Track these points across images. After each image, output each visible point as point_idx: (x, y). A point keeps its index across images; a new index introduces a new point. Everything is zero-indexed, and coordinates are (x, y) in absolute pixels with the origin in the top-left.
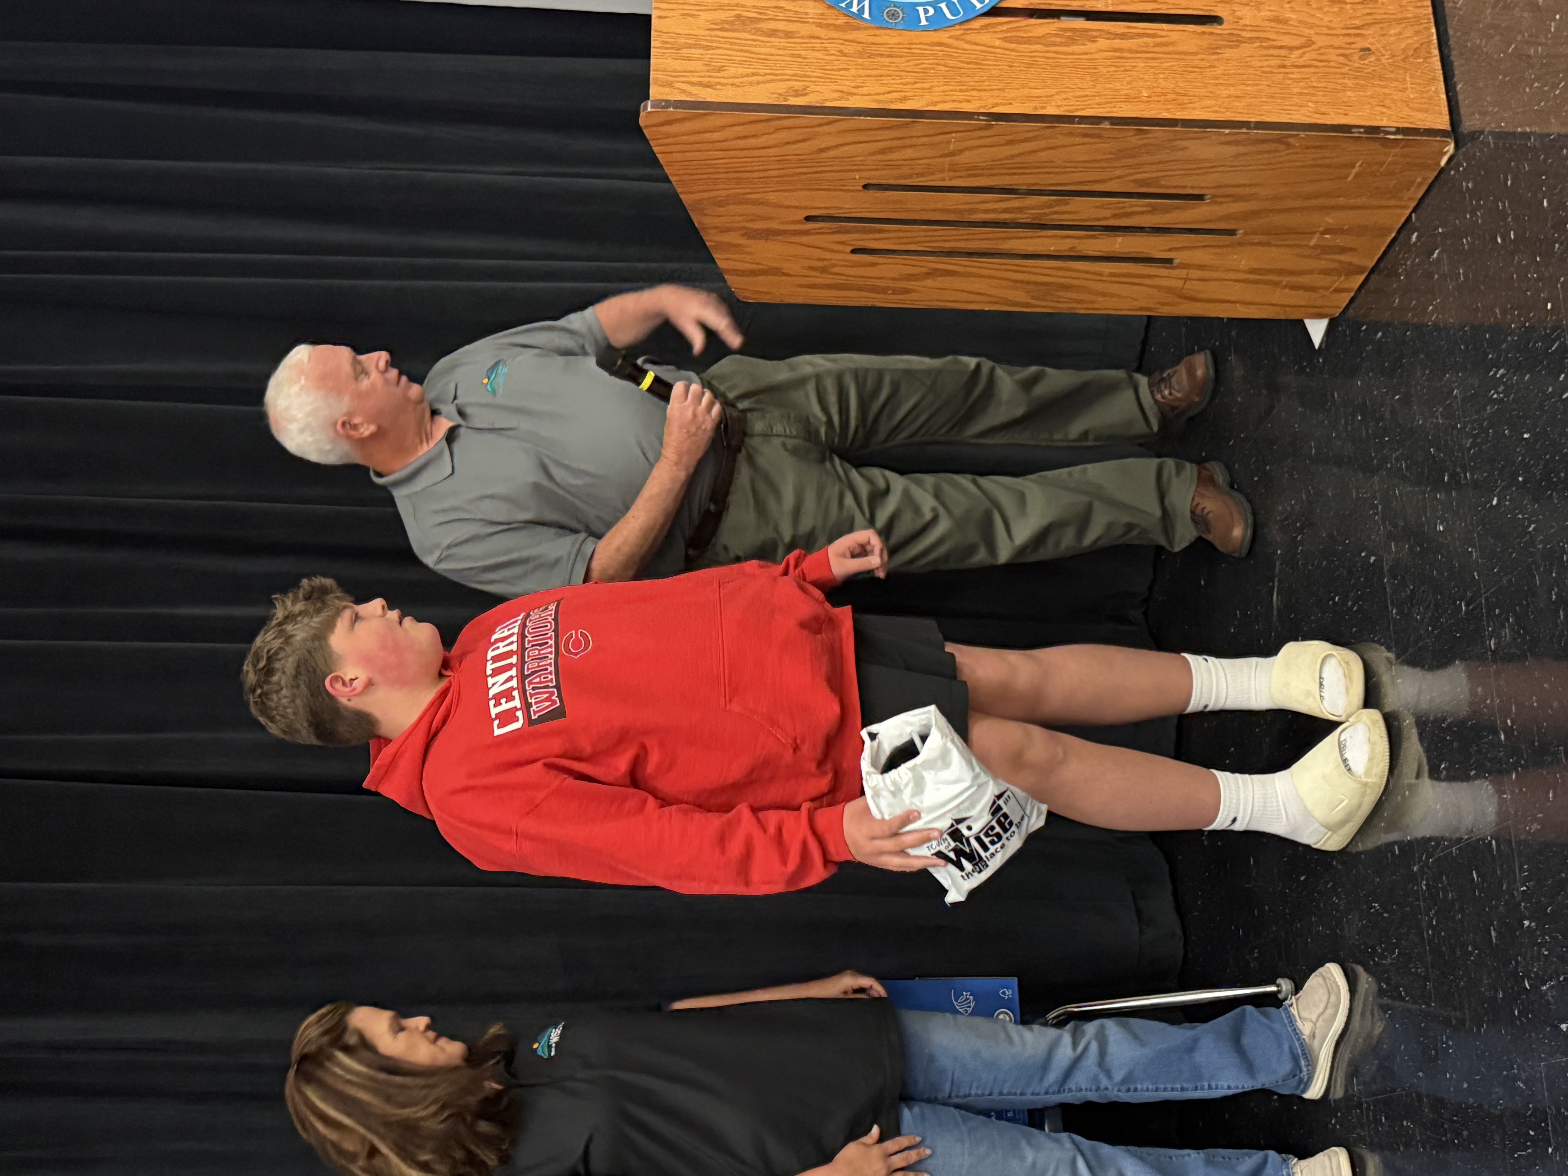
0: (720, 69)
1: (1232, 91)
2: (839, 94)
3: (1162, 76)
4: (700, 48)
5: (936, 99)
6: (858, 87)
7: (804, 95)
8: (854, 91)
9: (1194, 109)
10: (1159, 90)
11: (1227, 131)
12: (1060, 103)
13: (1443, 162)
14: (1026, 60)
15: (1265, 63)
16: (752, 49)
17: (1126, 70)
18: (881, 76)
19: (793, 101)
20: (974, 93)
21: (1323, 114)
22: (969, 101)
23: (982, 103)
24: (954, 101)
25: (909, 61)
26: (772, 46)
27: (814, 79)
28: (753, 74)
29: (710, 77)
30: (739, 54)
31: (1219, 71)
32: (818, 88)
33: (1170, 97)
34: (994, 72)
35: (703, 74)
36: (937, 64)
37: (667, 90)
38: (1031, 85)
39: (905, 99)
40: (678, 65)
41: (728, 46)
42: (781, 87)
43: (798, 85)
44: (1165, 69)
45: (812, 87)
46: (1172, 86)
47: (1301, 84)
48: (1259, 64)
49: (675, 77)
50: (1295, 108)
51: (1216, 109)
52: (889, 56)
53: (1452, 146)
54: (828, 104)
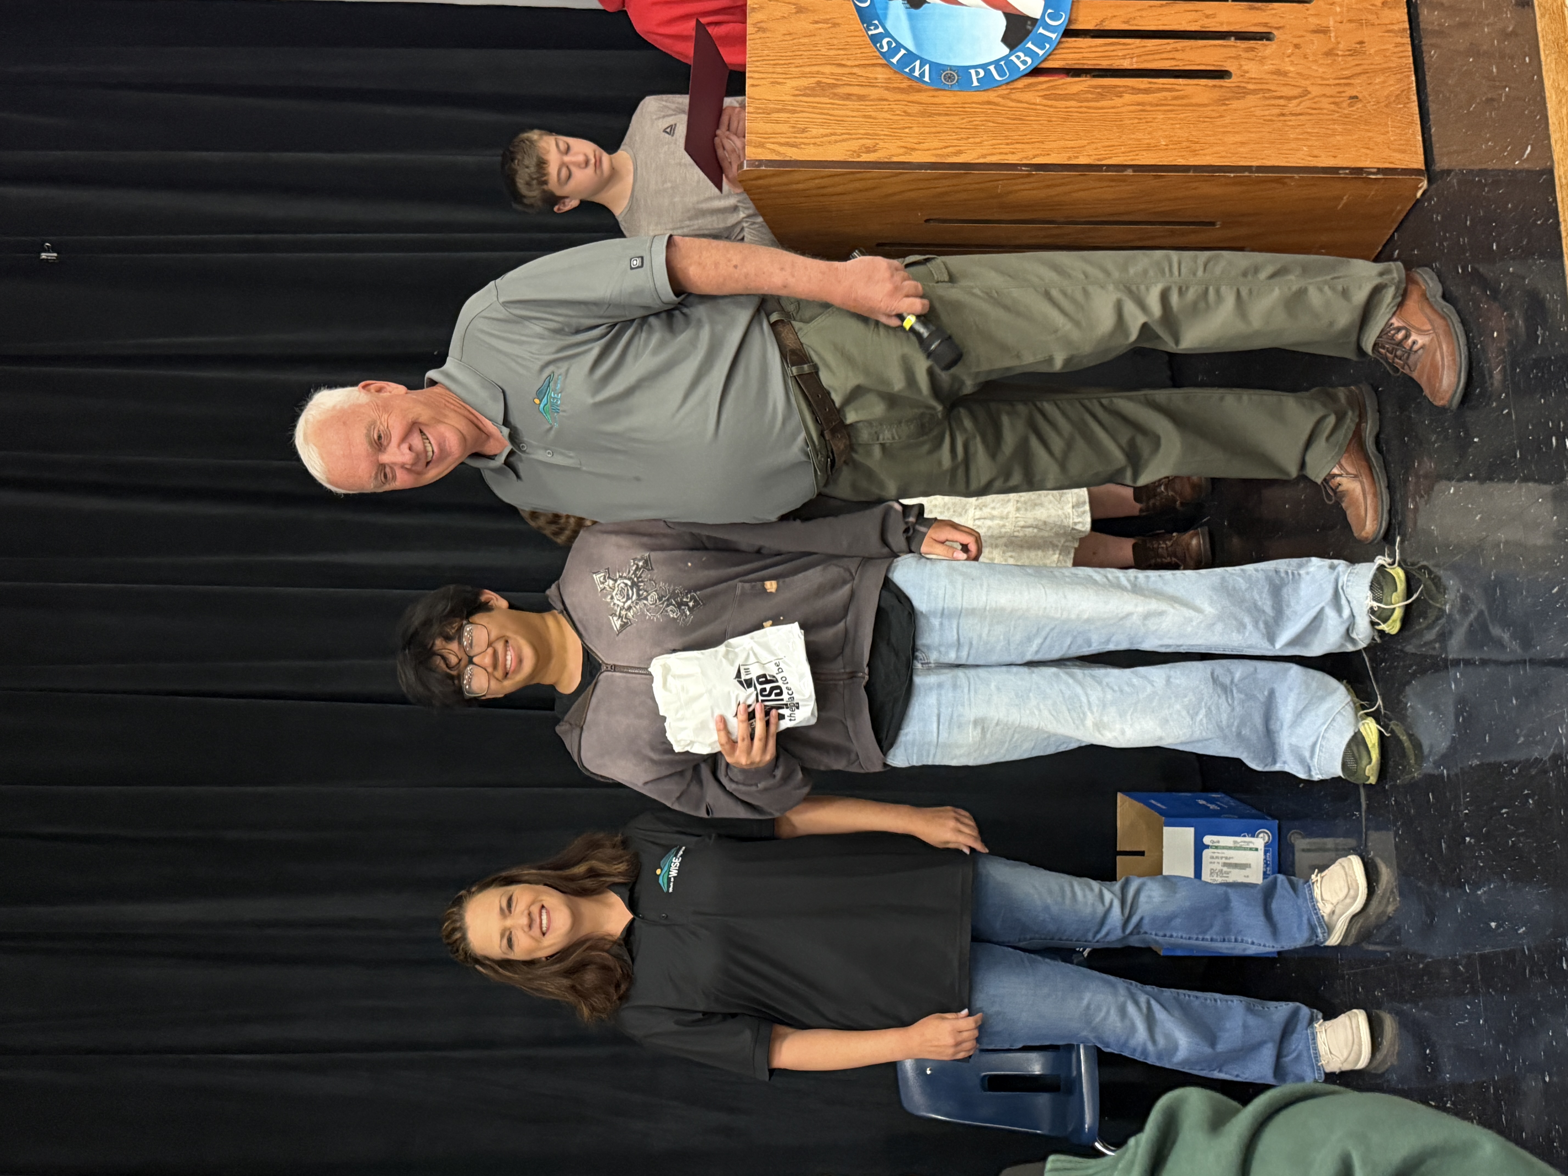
0: (804, 131)
1: (1238, 138)
2: (904, 150)
3: (1178, 126)
4: (787, 112)
5: (985, 152)
6: (920, 143)
7: (874, 151)
8: (916, 146)
9: (1204, 155)
10: (1176, 139)
11: (1232, 175)
12: (1091, 153)
13: (1419, 194)
14: (1063, 115)
15: (1267, 113)
16: (831, 112)
17: (1147, 122)
18: (939, 133)
19: (865, 158)
20: (1018, 146)
21: (1316, 157)
22: (1013, 153)
23: (1024, 154)
24: (1001, 153)
25: (963, 119)
26: (847, 109)
27: (882, 137)
28: (832, 134)
29: (795, 137)
30: (819, 116)
31: (1227, 120)
32: (886, 145)
33: (1185, 144)
34: (1035, 126)
35: (789, 135)
36: (986, 121)
37: (760, 150)
38: (1067, 137)
39: (960, 152)
40: (769, 128)
41: (810, 110)
42: (855, 145)
43: (869, 143)
44: (1181, 119)
45: (881, 144)
46: (1187, 135)
47: (1297, 130)
48: (1262, 113)
49: (766, 138)
50: (1291, 152)
51: (1224, 154)
52: (947, 115)
53: (1426, 182)
54: (895, 159)
